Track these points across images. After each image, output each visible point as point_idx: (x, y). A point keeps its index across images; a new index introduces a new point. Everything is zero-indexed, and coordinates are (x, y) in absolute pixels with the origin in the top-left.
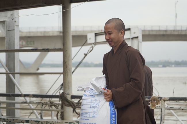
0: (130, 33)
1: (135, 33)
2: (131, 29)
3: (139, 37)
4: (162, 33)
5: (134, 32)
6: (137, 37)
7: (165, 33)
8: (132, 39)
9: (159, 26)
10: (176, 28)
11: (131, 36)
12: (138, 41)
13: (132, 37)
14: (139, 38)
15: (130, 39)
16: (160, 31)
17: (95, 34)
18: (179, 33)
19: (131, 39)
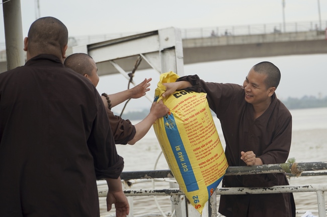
0: (159, 40)
1: (167, 39)
2: (159, 32)
3: (176, 47)
4: (254, 41)
5: (165, 38)
6: (173, 48)
7: (261, 41)
8: (163, 51)
9: (249, 27)
10: (285, 28)
11: (160, 45)
12: (175, 55)
13: (162, 49)
14: (176, 50)
15: (158, 52)
16: (250, 36)
17: (88, 46)
18: (293, 39)
19: (160, 53)
